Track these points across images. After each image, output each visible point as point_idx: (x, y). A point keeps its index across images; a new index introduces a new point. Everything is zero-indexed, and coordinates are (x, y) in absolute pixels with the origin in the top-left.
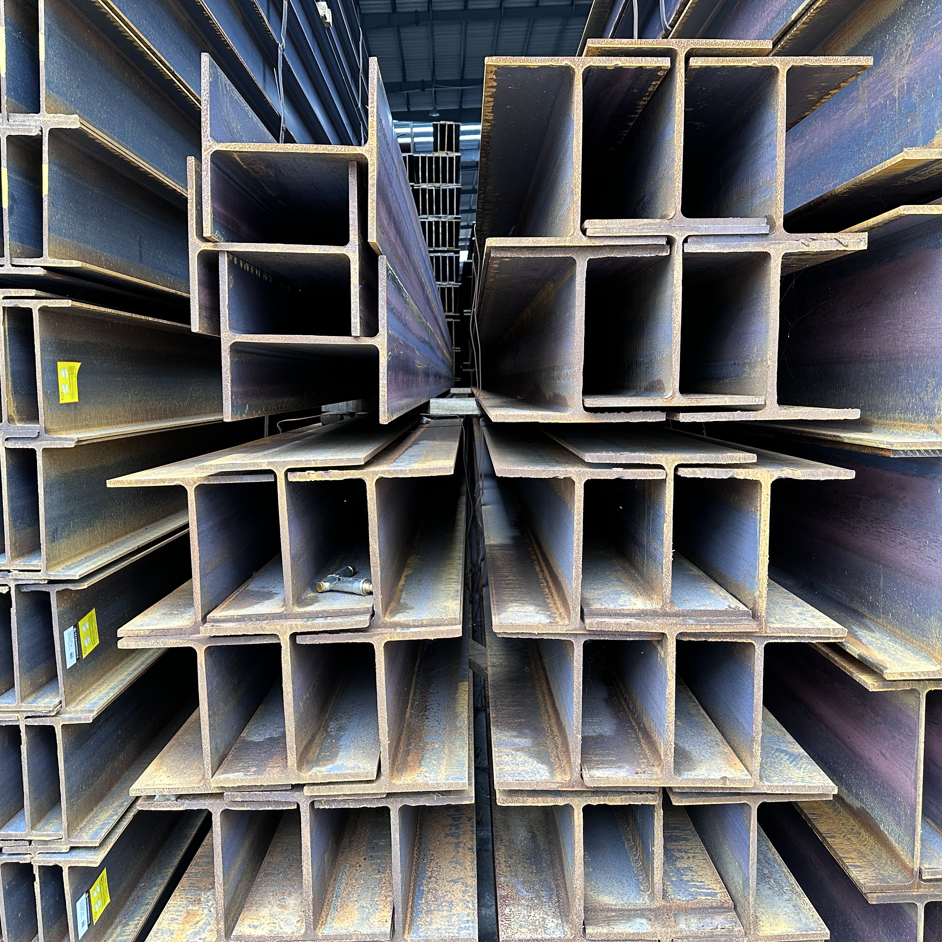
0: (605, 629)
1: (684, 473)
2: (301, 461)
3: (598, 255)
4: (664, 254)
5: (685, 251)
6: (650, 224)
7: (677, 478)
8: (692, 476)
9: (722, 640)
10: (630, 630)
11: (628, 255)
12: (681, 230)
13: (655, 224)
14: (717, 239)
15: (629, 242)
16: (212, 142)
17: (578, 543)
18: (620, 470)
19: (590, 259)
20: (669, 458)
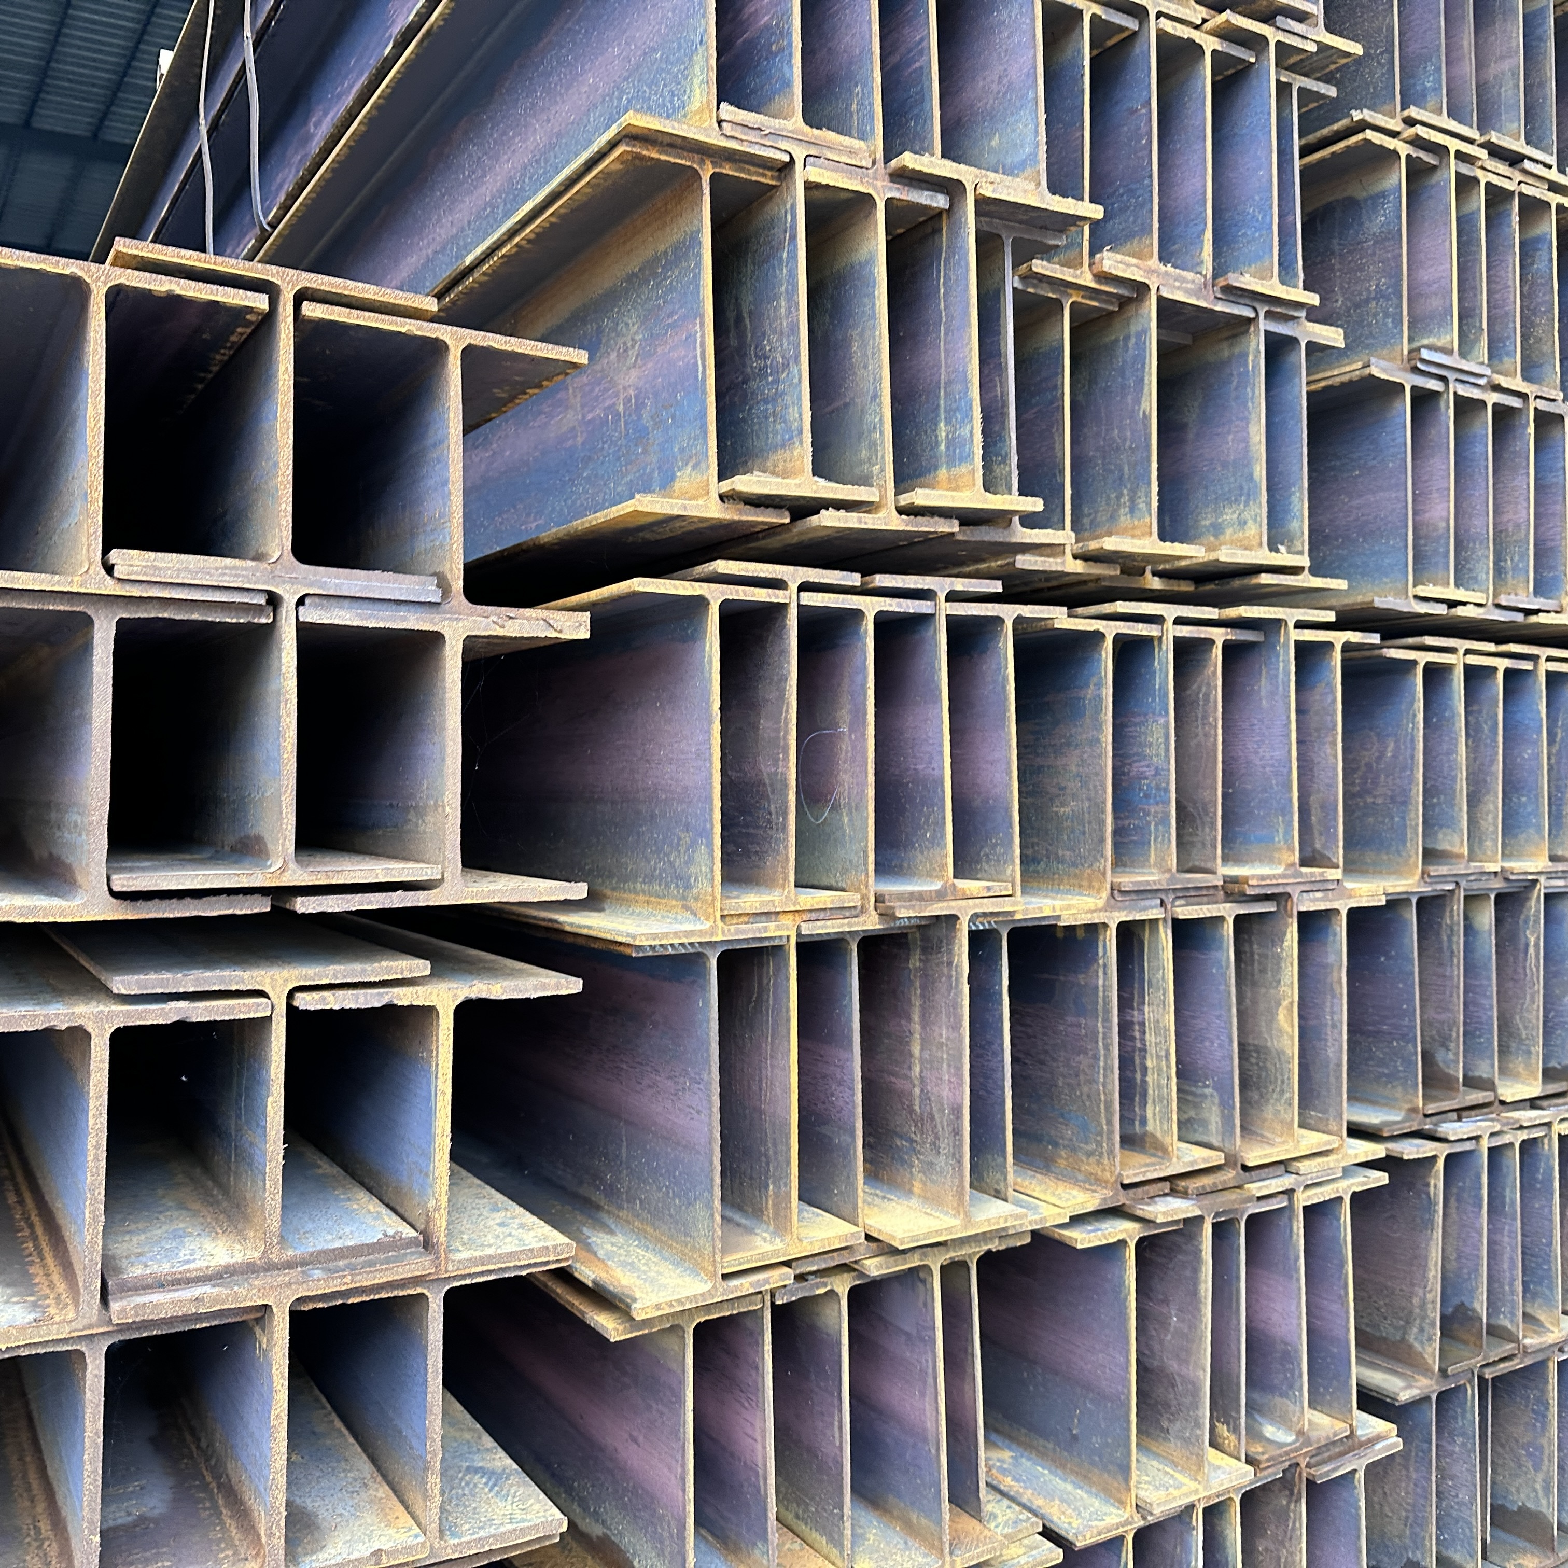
0: (151, 1317)
1: (305, 1002)
3: (136, 612)
4: (263, 620)
5: (301, 619)
6: (235, 568)
7: (292, 1012)
8: (319, 1007)
9: (372, 1297)
10: (201, 1311)
11: (195, 616)
13: (246, 569)
14: (356, 604)
17: (96, 1154)
18: (183, 1004)
19: (121, 619)
20: (277, 977)
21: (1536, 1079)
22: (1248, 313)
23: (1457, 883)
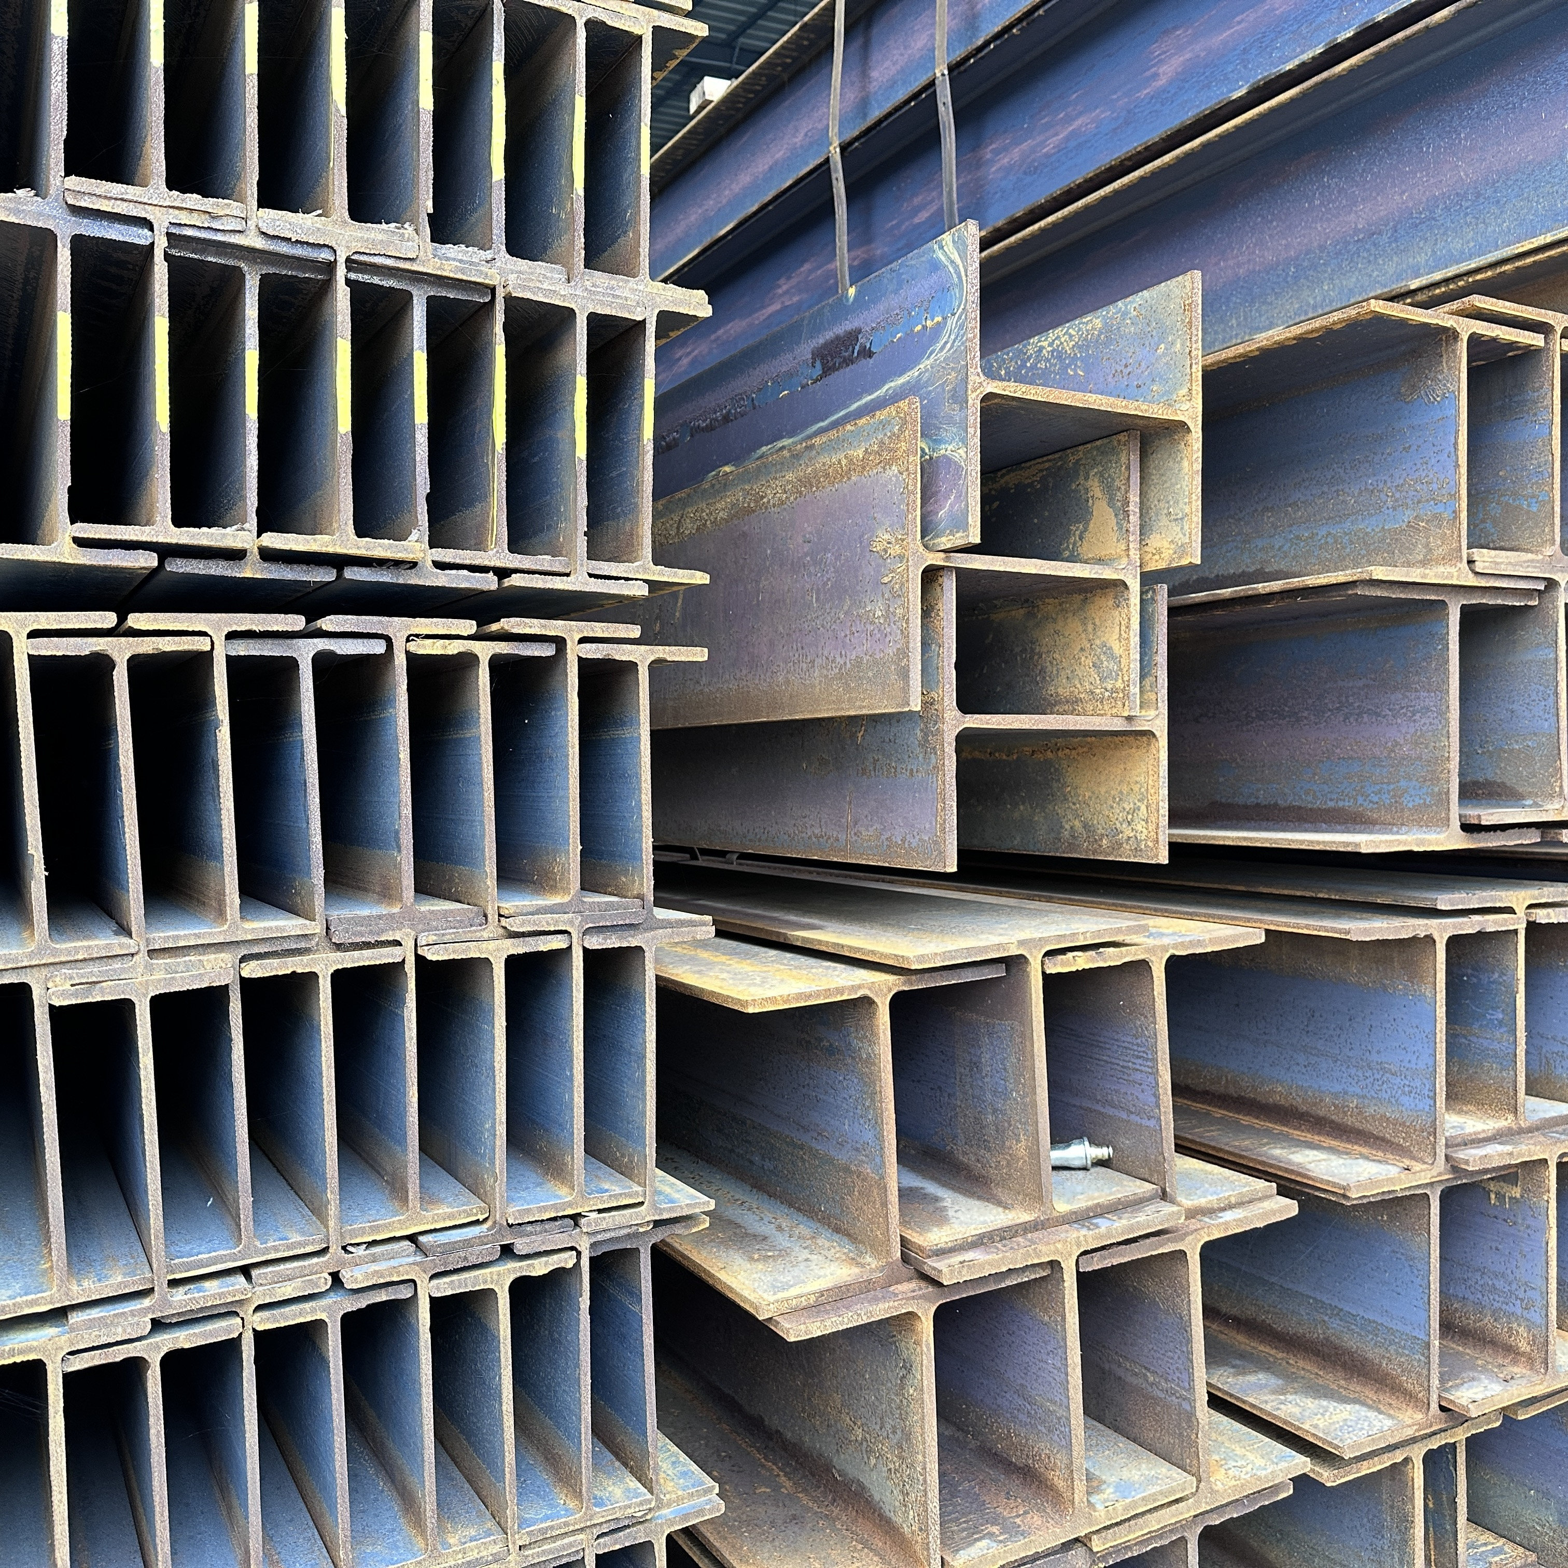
2: (1064, 936)
3: (1470, 600)
4: (1532, 603)
6: (1532, 561)
7: (1529, 925)
12: (1565, 572)
16: (983, 378)
18: (1476, 918)
19: (1465, 605)
20: (1519, 897)
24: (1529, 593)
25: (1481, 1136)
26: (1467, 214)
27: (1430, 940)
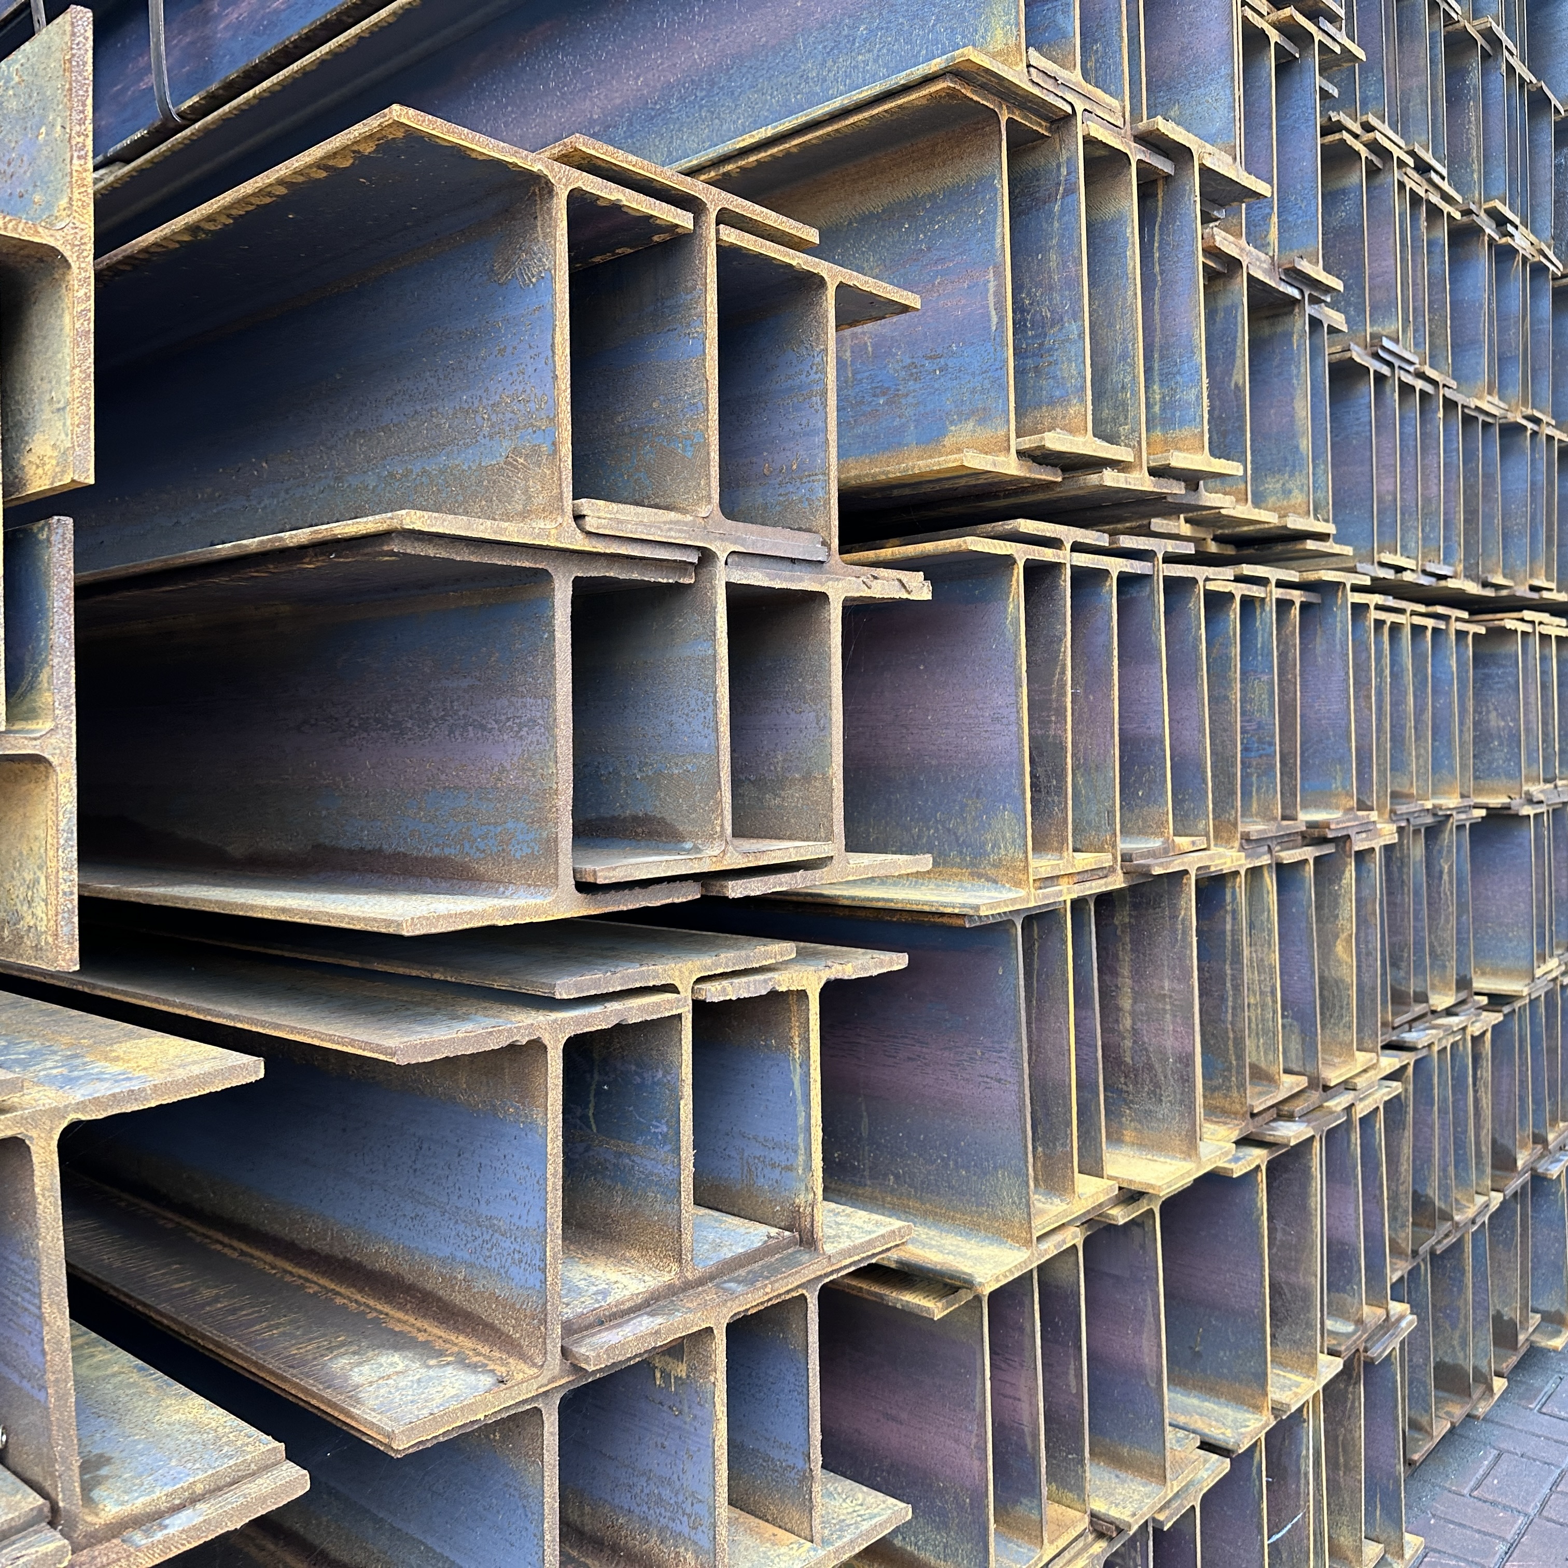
0: (620, 1358)
1: (708, 993)
3: (589, 571)
4: (687, 581)
5: (732, 581)
6: (677, 522)
8: (721, 998)
10: (658, 1344)
12: (722, 540)
13: (685, 523)
14: (765, 563)
15: (648, 552)
18: (614, 1006)
19: (576, 577)
20: (684, 970)
21: (1450, 989)
22: (1295, 293)
23: (1408, 820)
24: (682, 566)
25: (628, 1305)
26: (701, 107)
27: (537, 1047)
